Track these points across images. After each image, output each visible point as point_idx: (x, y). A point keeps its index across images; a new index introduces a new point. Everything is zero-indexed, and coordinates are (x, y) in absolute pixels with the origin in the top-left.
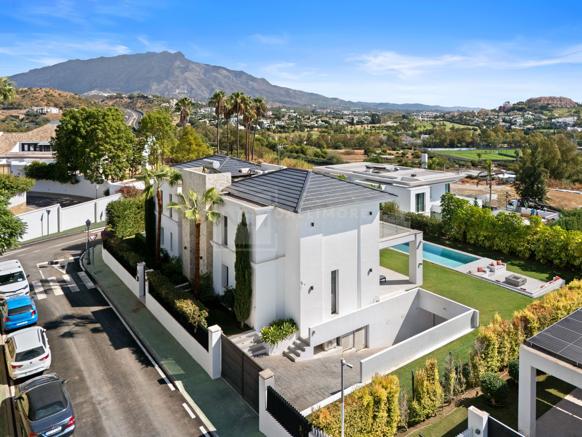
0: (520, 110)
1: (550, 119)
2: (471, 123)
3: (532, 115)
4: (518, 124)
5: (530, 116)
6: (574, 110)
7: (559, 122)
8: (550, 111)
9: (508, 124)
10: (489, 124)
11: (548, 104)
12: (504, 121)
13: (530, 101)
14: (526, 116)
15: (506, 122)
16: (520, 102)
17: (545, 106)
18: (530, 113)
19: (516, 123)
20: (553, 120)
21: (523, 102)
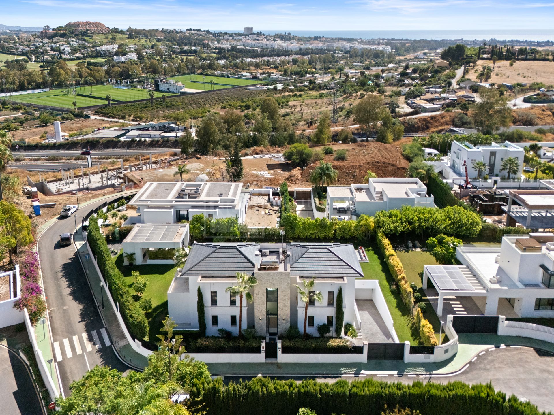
0: (63, 36)
1: (94, 47)
2: (16, 53)
3: (76, 42)
4: (67, 52)
5: (74, 43)
6: (110, 37)
7: (103, 51)
8: (91, 37)
9: (57, 53)
10: (38, 53)
11: (88, 30)
12: (52, 49)
13: (69, 26)
14: (72, 43)
15: (55, 51)
16: (60, 27)
17: (85, 32)
18: (74, 39)
19: (65, 52)
20: (98, 48)
21: (62, 27)
